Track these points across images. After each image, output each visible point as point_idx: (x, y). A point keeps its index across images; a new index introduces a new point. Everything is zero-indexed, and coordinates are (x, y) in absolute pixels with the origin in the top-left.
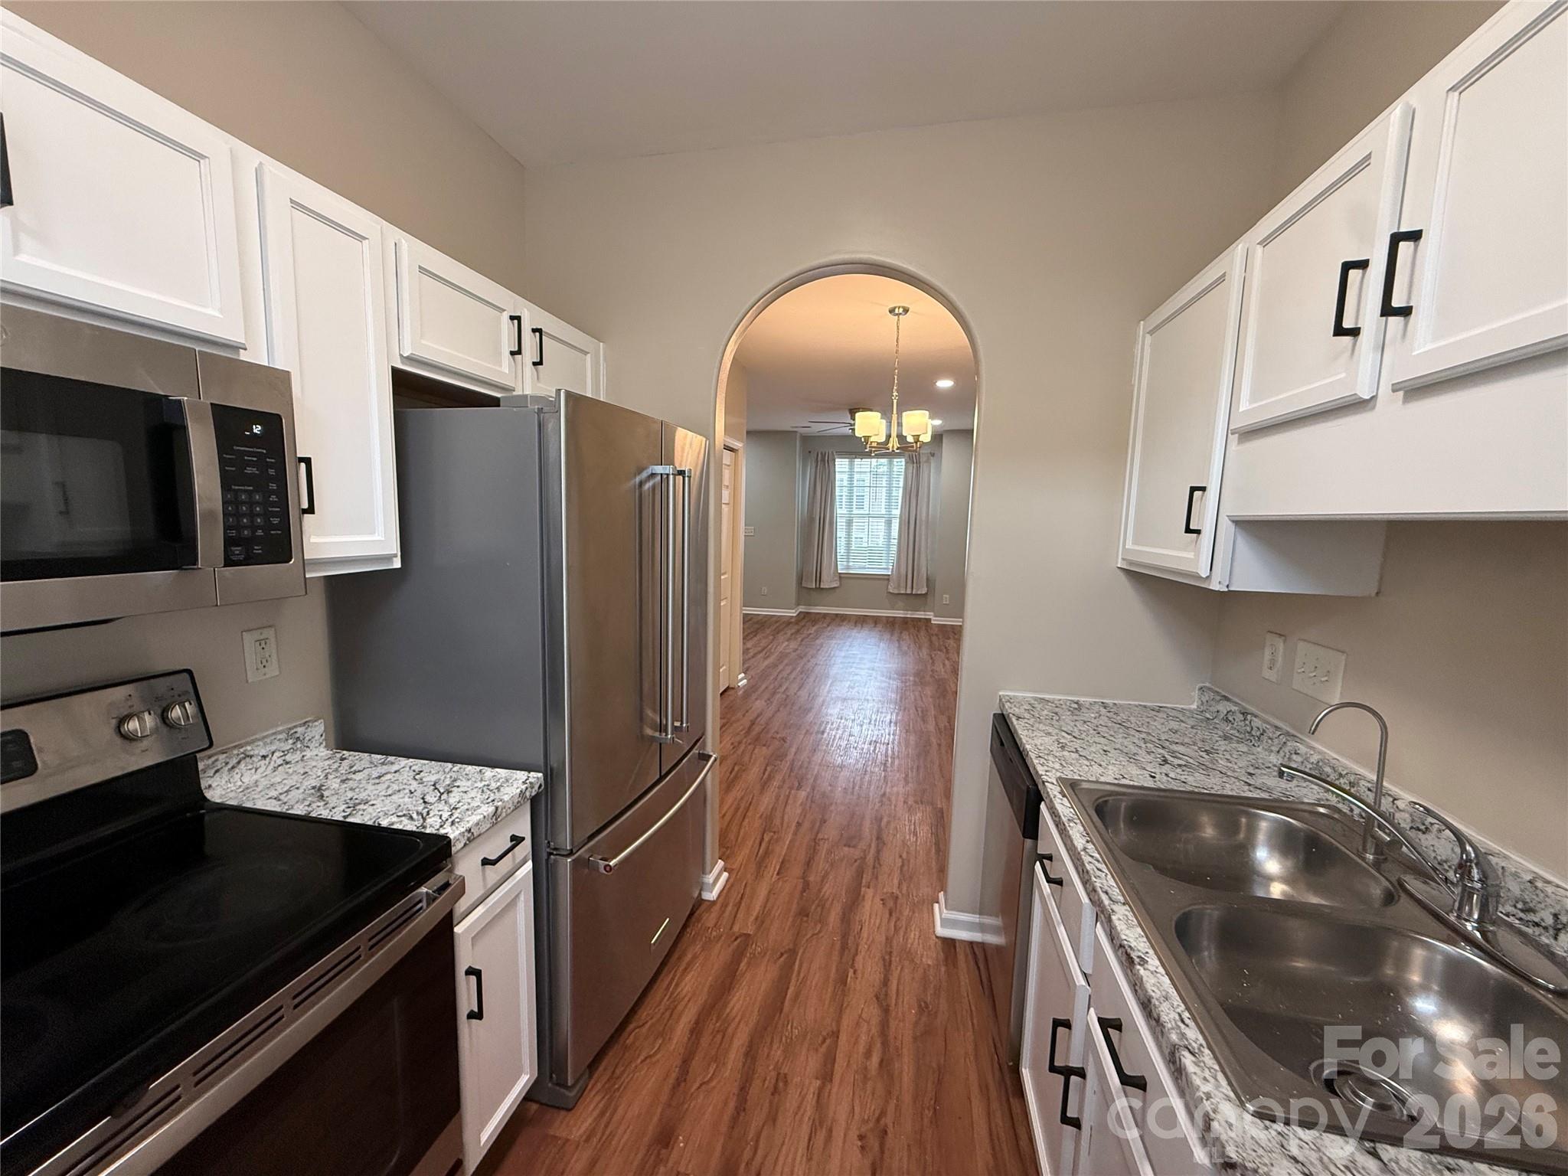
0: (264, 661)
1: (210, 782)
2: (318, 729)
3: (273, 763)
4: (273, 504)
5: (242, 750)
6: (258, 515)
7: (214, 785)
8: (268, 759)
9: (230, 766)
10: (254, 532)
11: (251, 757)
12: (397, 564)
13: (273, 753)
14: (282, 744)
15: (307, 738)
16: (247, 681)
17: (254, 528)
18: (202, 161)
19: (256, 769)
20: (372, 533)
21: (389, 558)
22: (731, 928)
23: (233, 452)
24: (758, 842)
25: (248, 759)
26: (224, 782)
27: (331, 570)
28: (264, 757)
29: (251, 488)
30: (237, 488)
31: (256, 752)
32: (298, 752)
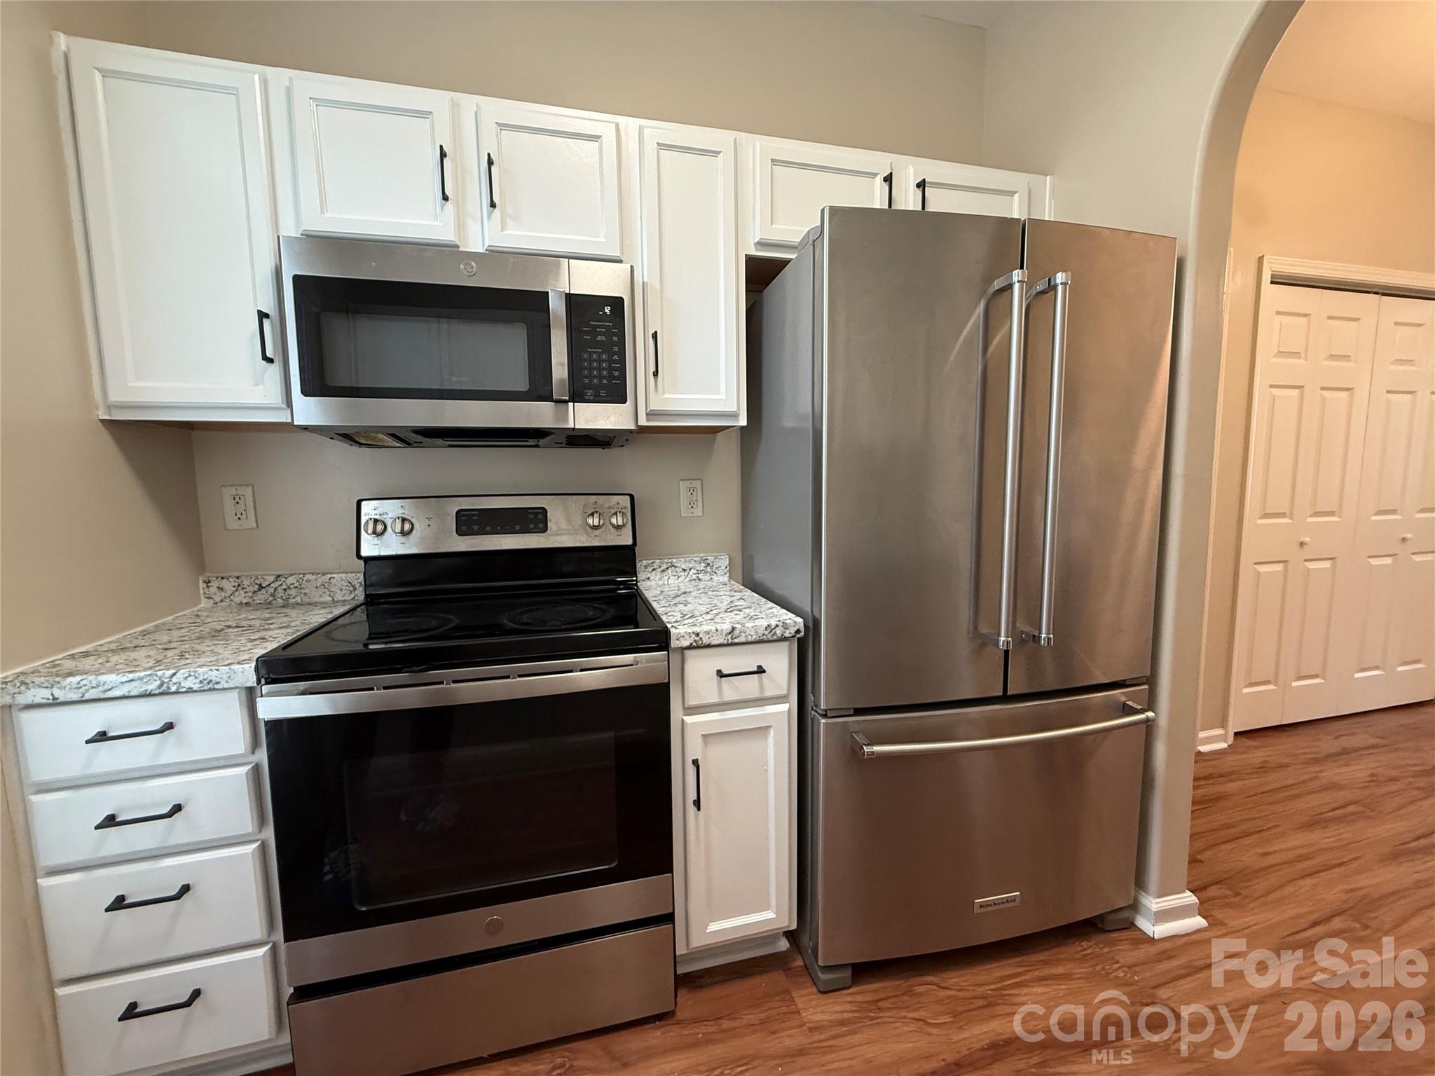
0: (692, 504)
1: (649, 576)
2: (724, 562)
3: (690, 576)
4: (615, 362)
5: (670, 560)
6: (604, 369)
7: (652, 578)
8: (686, 572)
9: (662, 569)
10: (601, 381)
11: (676, 567)
12: (743, 422)
13: (690, 569)
14: (697, 565)
15: (715, 566)
16: (680, 516)
17: (601, 378)
18: (599, 140)
19: (679, 577)
20: (718, 393)
21: (735, 416)
22: (1158, 986)
23: (590, 326)
24: (1314, 917)
25: (673, 568)
26: (657, 579)
27: (687, 422)
28: (684, 570)
29: (600, 350)
30: (591, 350)
31: (679, 565)
32: (708, 574)
